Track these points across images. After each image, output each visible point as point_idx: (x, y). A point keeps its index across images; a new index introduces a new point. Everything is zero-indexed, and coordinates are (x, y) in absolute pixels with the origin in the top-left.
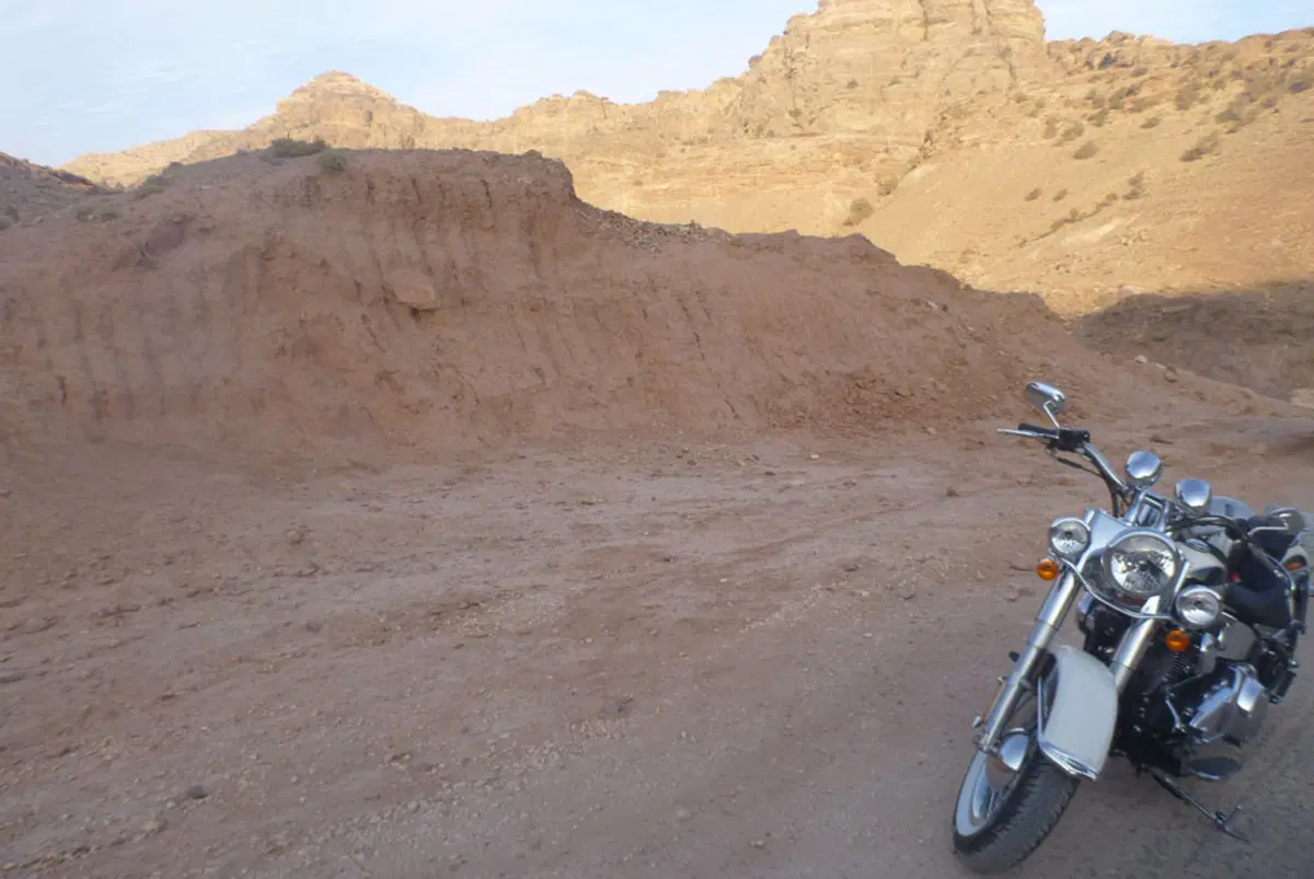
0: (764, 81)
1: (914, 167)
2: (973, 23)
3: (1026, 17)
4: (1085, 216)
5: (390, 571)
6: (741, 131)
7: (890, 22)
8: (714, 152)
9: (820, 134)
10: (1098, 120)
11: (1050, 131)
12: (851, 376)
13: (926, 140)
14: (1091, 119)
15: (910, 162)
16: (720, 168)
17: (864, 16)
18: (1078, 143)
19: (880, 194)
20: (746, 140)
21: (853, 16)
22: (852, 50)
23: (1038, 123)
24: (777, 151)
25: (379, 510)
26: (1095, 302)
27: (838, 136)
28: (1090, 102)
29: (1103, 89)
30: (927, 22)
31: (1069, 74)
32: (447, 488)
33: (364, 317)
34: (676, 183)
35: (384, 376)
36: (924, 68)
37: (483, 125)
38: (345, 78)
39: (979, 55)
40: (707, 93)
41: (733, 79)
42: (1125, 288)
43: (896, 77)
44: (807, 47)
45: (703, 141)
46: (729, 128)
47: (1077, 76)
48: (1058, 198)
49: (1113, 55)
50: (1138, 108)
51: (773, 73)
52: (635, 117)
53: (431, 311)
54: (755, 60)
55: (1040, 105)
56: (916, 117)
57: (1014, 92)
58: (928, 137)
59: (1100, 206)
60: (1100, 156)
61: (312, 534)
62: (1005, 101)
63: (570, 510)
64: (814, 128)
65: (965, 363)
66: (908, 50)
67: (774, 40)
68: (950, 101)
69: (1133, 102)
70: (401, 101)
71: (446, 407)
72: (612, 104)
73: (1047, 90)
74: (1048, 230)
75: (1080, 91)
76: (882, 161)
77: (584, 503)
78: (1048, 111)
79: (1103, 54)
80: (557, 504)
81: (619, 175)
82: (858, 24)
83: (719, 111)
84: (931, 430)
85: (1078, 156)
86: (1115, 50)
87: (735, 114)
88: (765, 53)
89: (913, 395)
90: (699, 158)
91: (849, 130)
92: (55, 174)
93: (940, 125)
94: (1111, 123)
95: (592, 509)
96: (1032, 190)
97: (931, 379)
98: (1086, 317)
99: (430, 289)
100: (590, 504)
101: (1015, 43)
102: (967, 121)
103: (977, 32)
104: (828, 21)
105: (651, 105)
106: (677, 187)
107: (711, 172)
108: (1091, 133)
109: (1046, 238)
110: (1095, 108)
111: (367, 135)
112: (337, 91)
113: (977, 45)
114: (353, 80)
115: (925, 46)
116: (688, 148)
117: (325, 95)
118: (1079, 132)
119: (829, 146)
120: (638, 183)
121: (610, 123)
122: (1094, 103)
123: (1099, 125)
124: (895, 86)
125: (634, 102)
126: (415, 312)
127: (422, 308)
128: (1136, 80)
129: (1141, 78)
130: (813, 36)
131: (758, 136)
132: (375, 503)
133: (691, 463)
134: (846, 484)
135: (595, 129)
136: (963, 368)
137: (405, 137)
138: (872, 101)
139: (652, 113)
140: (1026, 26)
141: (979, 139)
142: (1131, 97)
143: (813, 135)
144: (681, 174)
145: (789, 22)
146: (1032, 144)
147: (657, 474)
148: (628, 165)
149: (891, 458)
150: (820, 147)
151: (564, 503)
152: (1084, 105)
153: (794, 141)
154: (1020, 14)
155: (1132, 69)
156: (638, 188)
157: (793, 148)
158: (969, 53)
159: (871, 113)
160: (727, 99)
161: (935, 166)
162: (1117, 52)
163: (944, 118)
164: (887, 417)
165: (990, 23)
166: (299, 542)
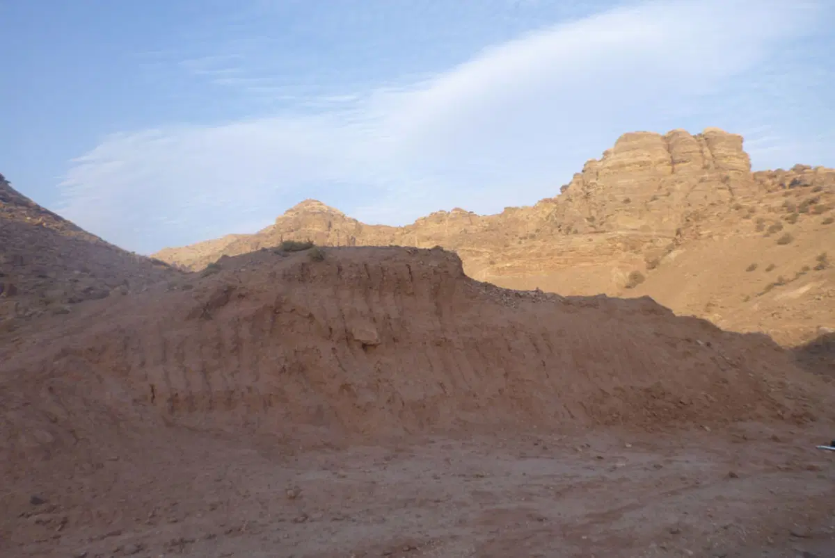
0: (571, 200)
1: (670, 251)
2: (703, 163)
3: (738, 158)
4: (789, 281)
5: (354, 521)
6: (556, 230)
7: (648, 163)
8: (539, 243)
9: (608, 232)
10: (792, 220)
11: (759, 228)
12: (648, 390)
13: (677, 234)
14: (787, 219)
15: (667, 248)
16: (544, 254)
17: (632, 160)
18: (779, 235)
19: (649, 268)
20: (560, 236)
21: (626, 160)
22: (626, 181)
23: (750, 223)
24: (580, 242)
25: (344, 477)
26: (801, 338)
27: (619, 232)
28: (785, 208)
29: (792, 200)
30: (673, 163)
31: (769, 191)
32: (386, 462)
33: (333, 349)
34: (516, 263)
35: (345, 387)
36: (673, 190)
37: (397, 229)
38: (317, 203)
39: (709, 181)
40: (535, 208)
41: (551, 199)
42: (821, 328)
43: (655, 196)
44: (597, 179)
45: (533, 237)
46: (548, 229)
47: (776, 193)
48: (768, 270)
49: (797, 179)
50: (819, 211)
51: (576, 195)
52: (489, 223)
53: (374, 346)
54: (564, 188)
55: (752, 211)
56: (670, 220)
57: (734, 203)
58: (678, 232)
59: (798, 275)
60: (794, 243)
61: (302, 493)
62: (728, 208)
63: (469, 481)
64: (604, 227)
65: (725, 382)
66: (662, 179)
67: (576, 175)
68: (690, 209)
69: (815, 208)
70: (349, 215)
71: (383, 408)
72: (476, 215)
73: (756, 202)
74: (763, 291)
75: (778, 202)
76: (649, 248)
77: (477, 476)
78: (758, 215)
79: (791, 179)
80: (459, 476)
81: (480, 258)
82: (629, 165)
83: (542, 219)
84: (707, 428)
85: (780, 243)
86: (799, 176)
87: (553, 220)
88: (571, 183)
89: (692, 403)
90: (530, 248)
91: (626, 229)
92: (148, 260)
93: (685, 225)
94: (800, 222)
95: (483, 481)
96: (750, 264)
97: (703, 393)
98: (797, 348)
99: (375, 332)
100: (482, 477)
101: (731, 174)
102: (704, 222)
103: (706, 167)
104: (609, 164)
105: (500, 216)
106: (517, 265)
107: (539, 255)
108: (787, 228)
109: (762, 296)
110: (788, 212)
111: (328, 236)
112: (311, 211)
113: (707, 175)
114: (321, 204)
115: (673, 177)
116: (523, 241)
117: (305, 213)
118: (780, 227)
119: (613, 239)
120: (492, 263)
121: (474, 227)
122: (788, 209)
123: (793, 223)
124: (655, 202)
125: (489, 214)
126: (365, 346)
127: (369, 343)
128: (814, 195)
129: (819, 193)
130: (600, 173)
131: (567, 234)
132: (342, 472)
133: (545, 448)
134: (655, 466)
135: (466, 231)
136: (725, 385)
137: (350, 237)
138: (640, 211)
139: (501, 221)
140: (738, 163)
141: (712, 233)
142: (814, 205)
143: (603, 232)
144: (519, 257)
145: (585, 165)
146: (749, 235)
147: (523, 456)
148: (486, 252)
149: (683, 448)
150: (608, 239)
151: (464, 476)
152: (782, 210)
153: (590, 237)
154: (734, 156)
155: (811, 188)
156: (491, 266)
157: (590, 240)
158: (702, 181)
159: (640, 218)
160: (547, 211)
161: (684, 250)
162: (800, 177)
163: (688, 220)
164: (675, 418)
165: (714, 162)
166: (294, 497)
